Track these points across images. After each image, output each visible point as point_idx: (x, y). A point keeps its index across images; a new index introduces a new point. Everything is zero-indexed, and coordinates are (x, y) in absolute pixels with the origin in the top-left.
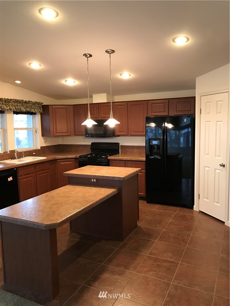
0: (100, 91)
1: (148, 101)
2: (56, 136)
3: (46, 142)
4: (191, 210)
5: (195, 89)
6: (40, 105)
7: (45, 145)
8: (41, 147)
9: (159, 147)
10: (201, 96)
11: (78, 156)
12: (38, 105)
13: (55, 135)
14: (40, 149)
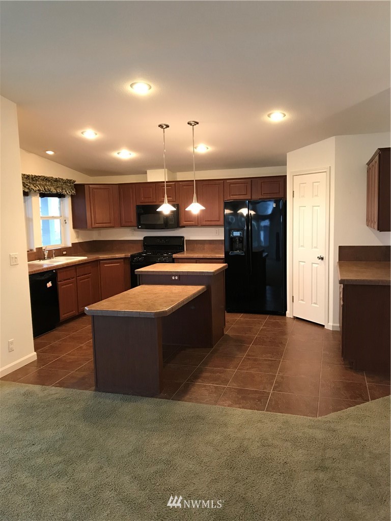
0: (157, 166)
1: (225, 181)
2: (95, 228)
3: (78, 237)
4: (283, 317)
5: (286, 165)
6: (72, 185)
7: (76, 241)
8: (72, 244)
9: (241, 239)
10: (293, 176)
11: (129, 255)
12: (69, 185)
13: (93, 226)
14: (71, 246)
